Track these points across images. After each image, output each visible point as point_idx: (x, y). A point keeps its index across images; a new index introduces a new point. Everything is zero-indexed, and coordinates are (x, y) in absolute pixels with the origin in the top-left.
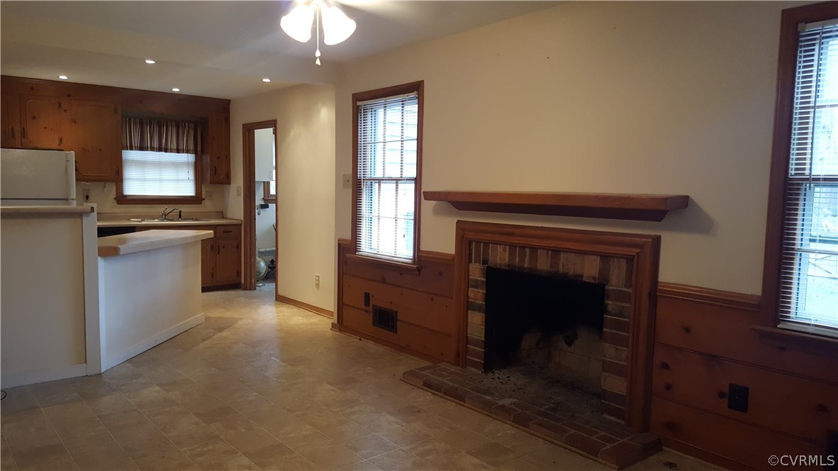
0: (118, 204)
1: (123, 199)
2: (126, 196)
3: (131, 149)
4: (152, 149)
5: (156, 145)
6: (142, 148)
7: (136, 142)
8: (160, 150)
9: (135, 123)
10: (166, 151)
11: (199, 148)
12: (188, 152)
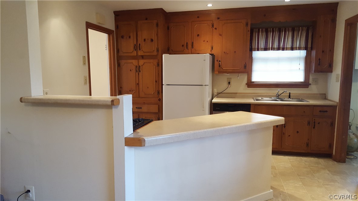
0: (248, 87)
1: (251, 84)
2: (253, 82)
3: (258, 50)
4: (273, 49)
5: (276, 45)
6: (266, 49)
7: (262, 44)
8: (279, 49)
9: (262, 32)
10: (283, 49)
11: (309, 46)
12: (300, 49)
